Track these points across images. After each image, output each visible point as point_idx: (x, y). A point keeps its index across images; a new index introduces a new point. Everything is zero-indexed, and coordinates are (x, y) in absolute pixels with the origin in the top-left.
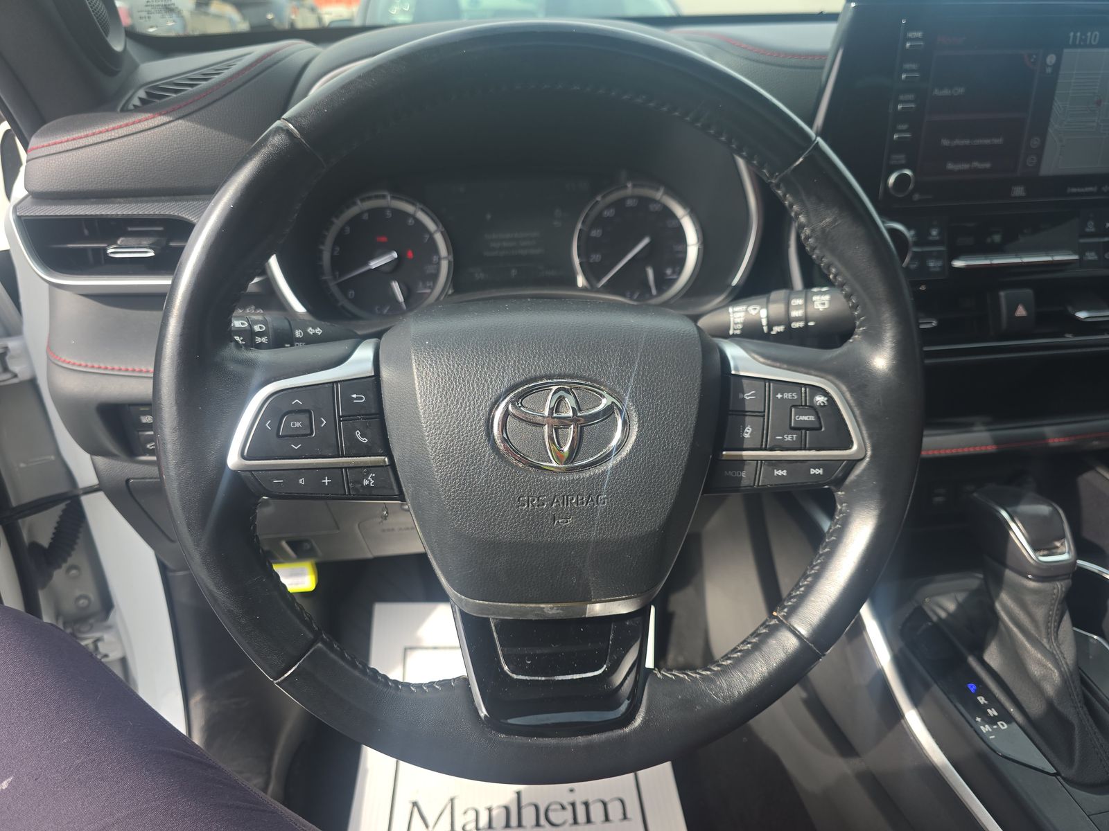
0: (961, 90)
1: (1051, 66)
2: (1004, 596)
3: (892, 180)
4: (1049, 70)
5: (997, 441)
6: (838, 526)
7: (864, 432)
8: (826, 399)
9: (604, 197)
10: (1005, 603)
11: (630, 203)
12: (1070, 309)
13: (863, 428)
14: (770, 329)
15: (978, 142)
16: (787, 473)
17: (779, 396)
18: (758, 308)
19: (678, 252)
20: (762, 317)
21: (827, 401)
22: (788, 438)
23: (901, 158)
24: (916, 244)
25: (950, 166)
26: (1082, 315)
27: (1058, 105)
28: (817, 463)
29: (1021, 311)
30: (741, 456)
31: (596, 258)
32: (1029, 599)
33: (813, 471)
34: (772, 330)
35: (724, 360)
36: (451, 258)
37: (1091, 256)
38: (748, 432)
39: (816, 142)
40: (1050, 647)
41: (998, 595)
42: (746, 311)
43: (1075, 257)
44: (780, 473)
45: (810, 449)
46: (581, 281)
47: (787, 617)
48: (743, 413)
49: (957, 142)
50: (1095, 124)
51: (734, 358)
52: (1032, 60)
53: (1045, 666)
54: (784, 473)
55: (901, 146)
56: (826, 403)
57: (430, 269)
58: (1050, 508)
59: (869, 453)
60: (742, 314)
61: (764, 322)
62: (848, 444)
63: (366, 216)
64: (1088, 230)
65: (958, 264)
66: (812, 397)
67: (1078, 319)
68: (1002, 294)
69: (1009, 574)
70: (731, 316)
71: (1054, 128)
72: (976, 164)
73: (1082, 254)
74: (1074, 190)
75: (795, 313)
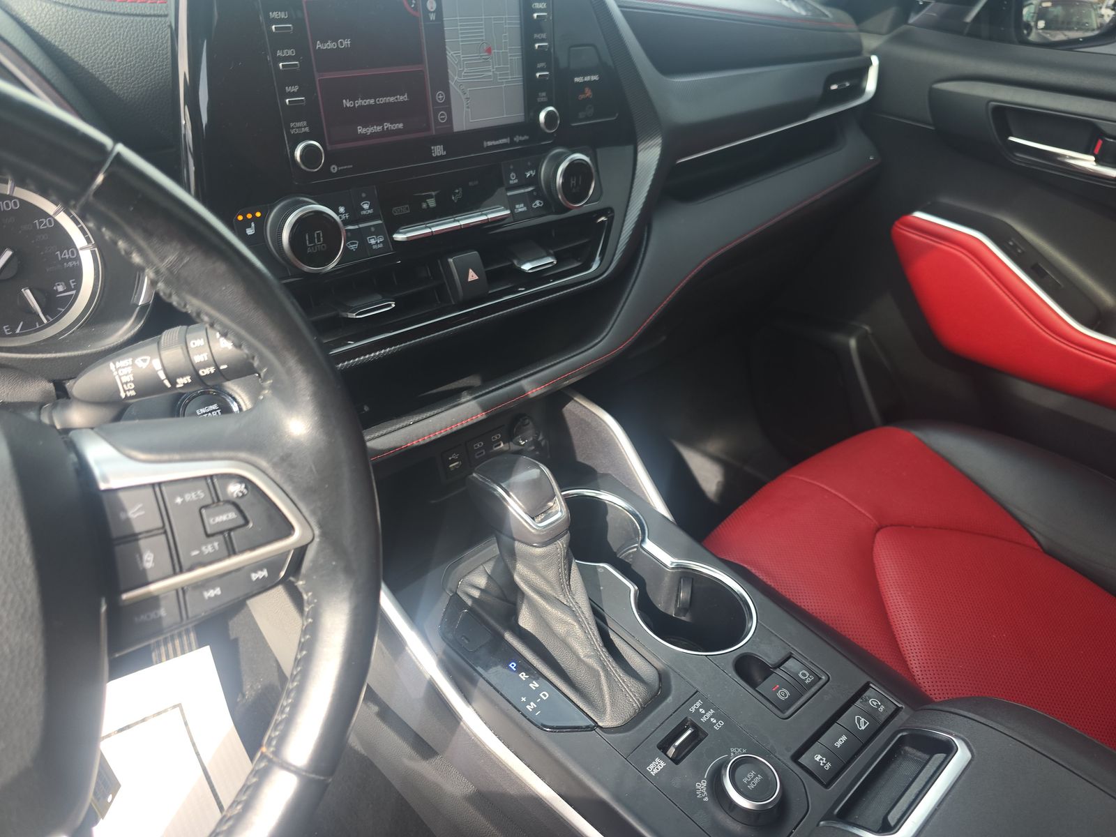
0: (347, 43)
1: (433, 12)
2: (520, 567)
3: (298, 153)
4: (432, 17)
5: (484, 408)
6: (310, 620)
7: (304, 510)
8: (243, 486)
10: (522, 574)
12: (515, 262)
13: (301, 505)
14: (173, 383)
15: (383, 100)
16: (221, 590)
17: (179, 500)
18: (148, 358)
19: (66, 260)
20: (157, 369)
21: (246, 488)
22: (208, 549)
23: (301, 126)
24: (346, 222)
25: (361, 130)
26: (527, 267)
27: (451, 54)
28: (257, 566)
29: (472, 276)
30: (150, 593)
32: (539, 565)
33: (254, 576)
34: (176, 383)
35: (84, 470)
37: (521, 208)
38: (148, 561)
39: (114, 154)
40: (567, 601)
41: (514, 568)
42: (133, 365)
43: (508, 212)
44: (211, 593)
45: (242, 551)
47: (277, 752)
48: (133, 537)
49: (360, 102)
50: (491, 74)
51: (97, 463)
52: (413, 6)
53: (566, 623)
54: (218, 591)
55: (296, 112)
56: (245, 491)
58: (538, 471)
59: (317, 532)
60: (129, 370)
61: (162, 376)
62: (288, 529)
64: (511, 182)
65: (399, 237)
66: (224, 488)
67: (523, 272)
68: (451, 260)
69: (518, 546)
70: (115, 373)
71: (454, 79)
72: (387, 125)
73: (512, 209)
74: (490, 143)
75: (197, 359)
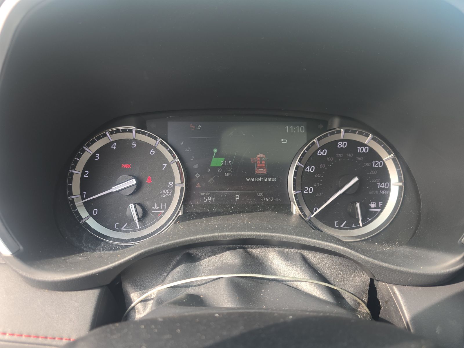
9: (319, 140)
11: (340, 145)
19: (382, 189)
31: (309, 190)
36: (184, 185)
46: (295, 209)
57: (165, 194)
63: (114, 146)
